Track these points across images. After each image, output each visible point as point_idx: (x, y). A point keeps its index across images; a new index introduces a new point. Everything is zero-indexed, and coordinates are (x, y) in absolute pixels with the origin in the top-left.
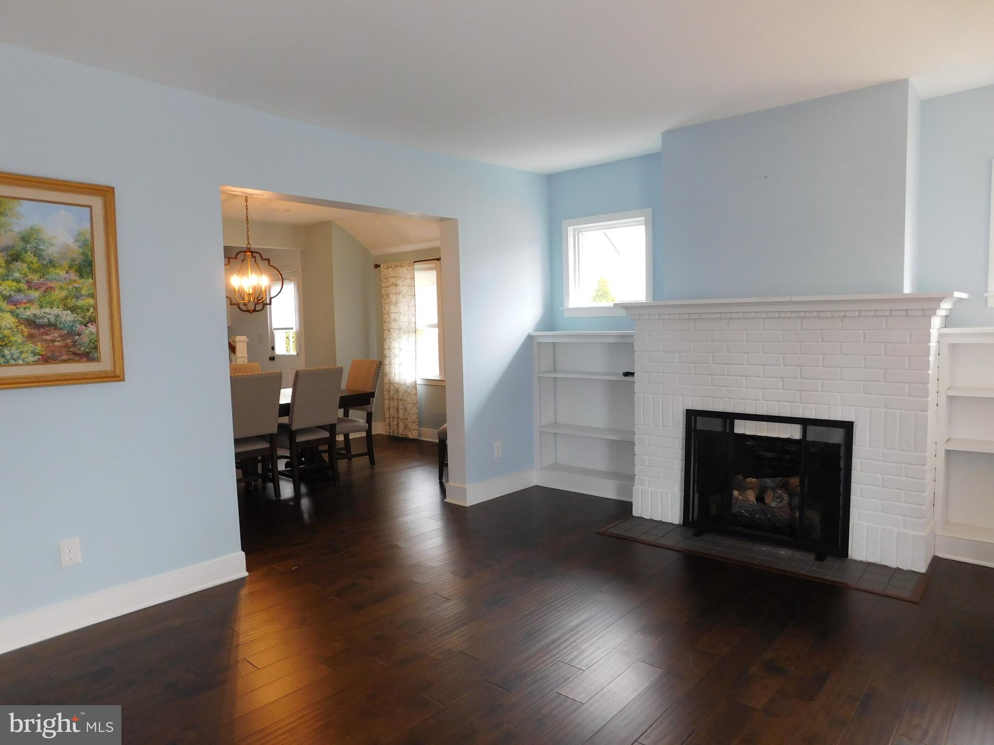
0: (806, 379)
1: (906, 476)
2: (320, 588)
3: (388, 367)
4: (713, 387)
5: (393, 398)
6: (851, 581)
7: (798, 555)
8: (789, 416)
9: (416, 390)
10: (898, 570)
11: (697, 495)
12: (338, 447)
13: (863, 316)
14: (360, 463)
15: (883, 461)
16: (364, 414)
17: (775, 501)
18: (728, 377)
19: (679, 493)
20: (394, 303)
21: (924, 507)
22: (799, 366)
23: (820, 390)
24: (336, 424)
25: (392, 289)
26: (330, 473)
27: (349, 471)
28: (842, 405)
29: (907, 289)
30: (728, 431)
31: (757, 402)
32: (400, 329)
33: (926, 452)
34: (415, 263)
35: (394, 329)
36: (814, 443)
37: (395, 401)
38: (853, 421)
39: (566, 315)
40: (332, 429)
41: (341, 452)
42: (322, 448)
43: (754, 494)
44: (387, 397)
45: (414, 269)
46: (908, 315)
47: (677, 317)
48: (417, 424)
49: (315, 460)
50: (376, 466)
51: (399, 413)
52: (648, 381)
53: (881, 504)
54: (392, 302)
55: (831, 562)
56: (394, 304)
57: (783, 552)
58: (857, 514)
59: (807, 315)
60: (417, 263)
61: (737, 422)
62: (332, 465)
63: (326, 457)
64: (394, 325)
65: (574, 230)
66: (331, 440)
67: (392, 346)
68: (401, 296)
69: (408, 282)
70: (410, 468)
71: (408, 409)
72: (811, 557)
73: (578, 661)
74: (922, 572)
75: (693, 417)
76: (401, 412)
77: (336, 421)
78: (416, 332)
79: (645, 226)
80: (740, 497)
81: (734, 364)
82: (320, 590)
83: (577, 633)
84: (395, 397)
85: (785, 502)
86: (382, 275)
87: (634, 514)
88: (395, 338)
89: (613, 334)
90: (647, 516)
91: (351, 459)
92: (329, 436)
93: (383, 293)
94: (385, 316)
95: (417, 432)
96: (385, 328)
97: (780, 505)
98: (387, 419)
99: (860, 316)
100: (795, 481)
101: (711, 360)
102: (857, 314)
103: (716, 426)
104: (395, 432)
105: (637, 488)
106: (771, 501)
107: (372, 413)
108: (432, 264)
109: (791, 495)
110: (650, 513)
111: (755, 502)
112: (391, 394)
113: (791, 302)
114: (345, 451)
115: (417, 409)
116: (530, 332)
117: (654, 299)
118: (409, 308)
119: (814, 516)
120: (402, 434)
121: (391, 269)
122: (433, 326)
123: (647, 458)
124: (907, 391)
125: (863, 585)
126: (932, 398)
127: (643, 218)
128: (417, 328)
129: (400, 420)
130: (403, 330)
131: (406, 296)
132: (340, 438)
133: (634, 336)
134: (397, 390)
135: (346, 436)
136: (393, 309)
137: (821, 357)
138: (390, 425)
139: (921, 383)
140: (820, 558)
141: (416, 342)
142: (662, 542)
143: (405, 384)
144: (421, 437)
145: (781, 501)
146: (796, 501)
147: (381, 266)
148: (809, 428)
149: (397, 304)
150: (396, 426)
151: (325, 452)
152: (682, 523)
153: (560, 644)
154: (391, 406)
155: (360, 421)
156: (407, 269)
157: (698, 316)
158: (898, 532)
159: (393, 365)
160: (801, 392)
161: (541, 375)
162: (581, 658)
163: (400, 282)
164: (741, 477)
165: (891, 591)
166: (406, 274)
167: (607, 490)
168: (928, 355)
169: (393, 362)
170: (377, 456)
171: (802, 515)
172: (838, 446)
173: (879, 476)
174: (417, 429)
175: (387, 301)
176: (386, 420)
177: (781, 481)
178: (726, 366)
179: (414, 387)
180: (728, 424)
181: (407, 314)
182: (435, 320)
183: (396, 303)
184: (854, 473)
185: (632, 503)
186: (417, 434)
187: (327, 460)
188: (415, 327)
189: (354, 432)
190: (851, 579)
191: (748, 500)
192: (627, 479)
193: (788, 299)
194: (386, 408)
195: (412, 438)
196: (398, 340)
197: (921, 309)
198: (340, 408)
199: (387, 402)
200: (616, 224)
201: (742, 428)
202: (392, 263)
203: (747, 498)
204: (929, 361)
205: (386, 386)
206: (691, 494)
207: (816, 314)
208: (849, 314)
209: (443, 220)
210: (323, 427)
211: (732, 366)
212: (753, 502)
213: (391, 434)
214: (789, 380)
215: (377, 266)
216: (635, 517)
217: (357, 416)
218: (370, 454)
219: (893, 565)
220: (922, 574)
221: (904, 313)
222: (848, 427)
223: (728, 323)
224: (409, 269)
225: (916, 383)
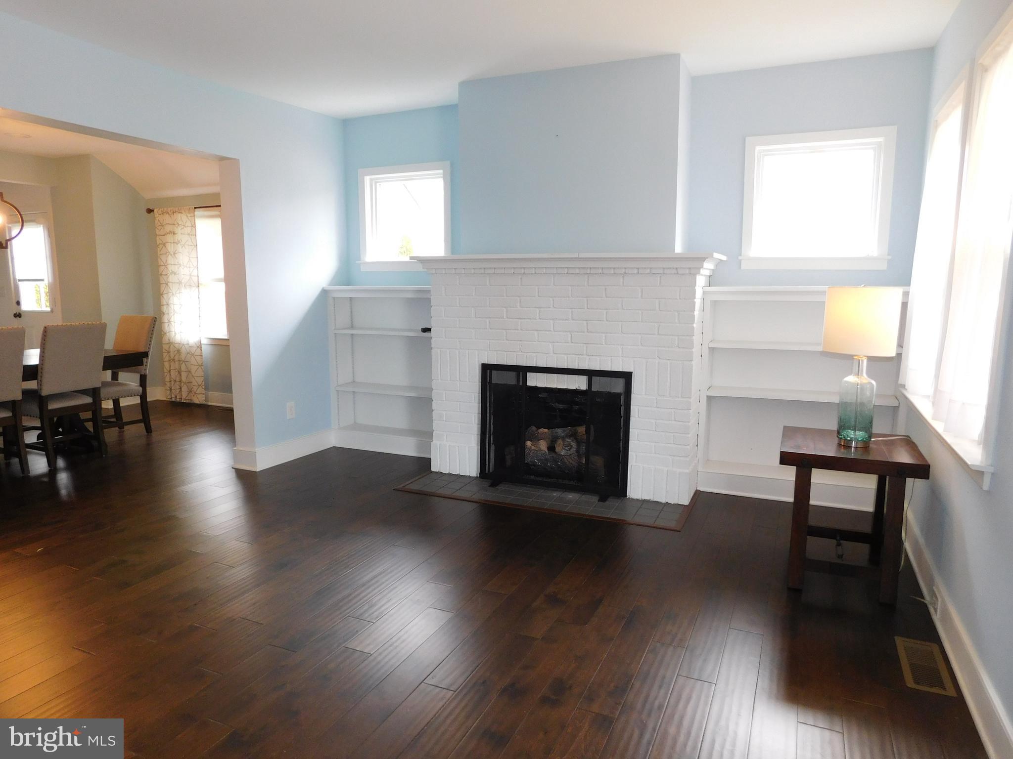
0: (591, 332)
1: (675, 420)
2: (77, 569)
3: (166, 325)
4: (507, 342)
5: (174, 360)
6: (629, 518)
7: (585, 498)
8: (576, 368)
9: (201, 350)
10: (667, 504)
11: (493, 447)
12: (104, 414)
13: (641, 274)
14: (134, 432)
15: (656, 407)
16: (138, 376)
17: (564, 449)
18: (521, 331)
19: (476, 446)
20: (173, 254)
21: (688, 447)
22: (586, 320)
23: (604, 343)
24: (100, 388)
25: (169, 238)
26: (95, 443)
27: (121, 441)
28: (622, 356)
29: (678, 249)
30: (521, 384)
31: (548, 355)
32: (180, 283)
33: (690, 398)
34: (196, 209)
35: (172, 283)
36: (599, 394)
37: (176, 363)
38: (632, 371)
39: (363, 269)
40: (95, 393)
41: (110, 420)
42: (85, 415)
43: (546, 444)
44: (167, 359)
45: (194, 216)
46: (678, 274)
47: (473, 271)
48: (203, 387)
49: (76, 430)
50: (154, 434)
51: (181, 375)
52: (445, 336)
53: (655, 446)
54: (169, 252)
55: (612, 502)
56: (171, 255)
57: (571, 496)
58: (635, 457)
59: (593, 271)
60: (198, 209)
61: (530, 375)
62: (97, 435)
63: (89, 426)
64: (172, 278)
65: (371, 180)
66: (95, 406)
67: (171, 301)
68: (179, 247)
69: (188, 230)
70: (195, 434)
71: (193, 371)
72: (595, 499)
73: (367, 615)
74: (685, 504)
75: (488, 371)
76: (184, 375)
77: (101, 385)
78: (198, 286)
79: (444, 180)
80: (533, 447)
81: (526, 319)
82: (78, 571)
83: (369, 587)
84: (176, 358)
85: (574, 450)
86: (156, 221)
87: (433, 469)
88: (174, 293)
89: (410, 289)
90: (445, 471)
91: (124, 428)
92: (92, 401)
93: (158, 242)
94: (162, 268)
95: (204, 396)
96: (162, 281)
97: (569, 452)
98: (168, 384)
99: (638, 273)
100: (582, 430)
101: (505, 315)
102: (636, 271)
103: (510, 379)
104: (178, 397)
105: (436, 443)
106: (561, 450)
107: (146, 376)
108: (215, 212)
109: (579, 443)
110: (448, 468)
111: (547, 451)
112: (172, 355)
113: (578, 258)
114: (115, 419)
115: (203, 371)
116: (324, 286)
117: (453, 253)
118: (189, 259)
119: (598, 461)
120: (185, 399)
121: (167, 215)
122: (219, 280)
123: (444, 414)
124: (676, 343)
125: (637, 520)
126: (696, 350)
127: (441, 171)
128: (200, 282)
129: (182, 384)
130: (183, 285)
131: (186, 246)
132: (108, 405)
133: (430, 291)
134: (179, 351)
135: (116, 402)
136: (171, 260)
137: (605, 311)
138: (171, 390)
139: (687, 335)
140: (603, 499)
141: (199, 298)
142: (458, 494)
143: (188, 344)
144: (208, 402)
145: (570, 449)
146: (583, 448)
147: (155, 211)
148: (594, 378)
149: (176, 255)
150: (178, 391)
151: (88, 420)
152: (479, 475)
153: (351, 600)
154: (171, 368)
155: (131, 385)
156: (186, 215)
157: (493, 271)
158: (668, 471)
159: (173, 323)
160: (587, 345)
161: (337, 332)
162: (371, 612)
163: (178, 230)
164: (534, 428)
165: (660, 523)
166: (185, 222)
167: (407, 448)
168: (693, 310)
169: (172, 319)
170: (153, 423)
171: (587, 460)
172: (619, 395)
173: (653, 421)
174: (204, 393)
175: (163, 251)
176: (165, 384)
177: (570, 431)
178: (519, 320)
179: (198, 347)
180: (521, 378)
181: (188, 266)
182: (221, 274)
183: (174, 254)
184: (632, 419)
185: (430, 459)
186: (204, 399)
187: (91, 429)
188: (198, 282)
189: (125, 397)
190: (629, 516)
191: (540, 450)
192: (426, 435)
193: (575, 255)
194: (165, 371)
195: (199, 403)
196: (178, 295)
197: (688, 268)
198: (105, 368)
199: (167, 364)
200: (413, 176)
201: (534, 380)
202: (169, 209)
203: (540, 448)
204: (694, 316)
205: (165, 347)
206: (487, 447)
207: (600, 271)
208: (629, 271)
209: (222, 159)
210: (84, 392)
211: (525, 320)
212: (545, 452)
213: (173, 399)
214: (577, 333)
215: (150, 211)
216: (433, 472)
217: (129, 379)
218: (145, 420)
219: (663, 501)
220: (687, 506)
221: (674, 271)
222: (627, 377)
223: (521, 279)
224: (189, 215)
225: (684, 335)
